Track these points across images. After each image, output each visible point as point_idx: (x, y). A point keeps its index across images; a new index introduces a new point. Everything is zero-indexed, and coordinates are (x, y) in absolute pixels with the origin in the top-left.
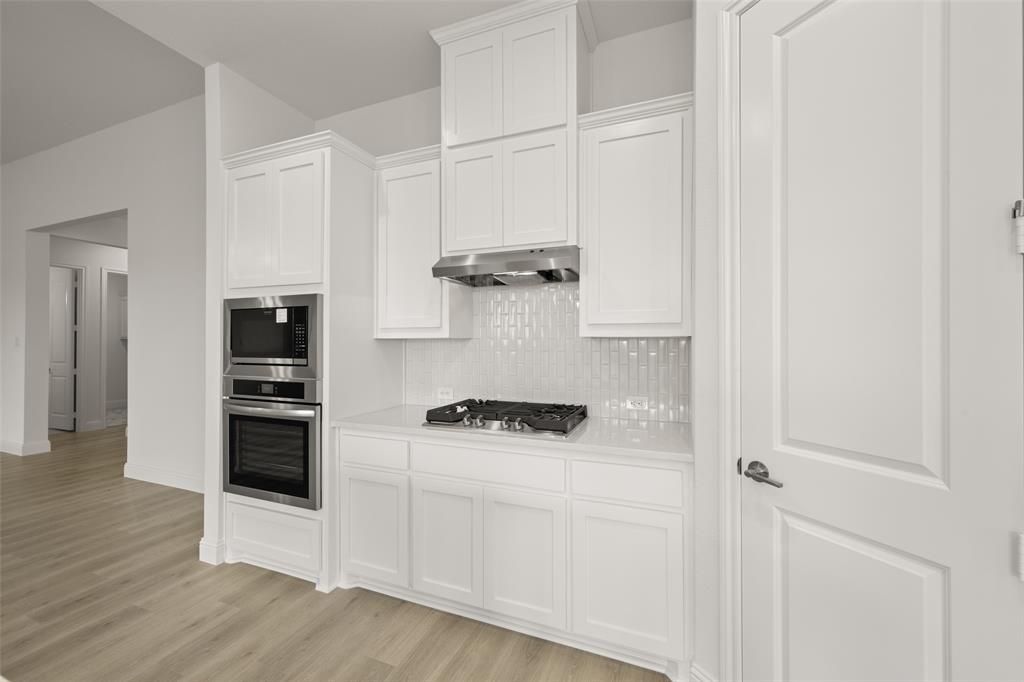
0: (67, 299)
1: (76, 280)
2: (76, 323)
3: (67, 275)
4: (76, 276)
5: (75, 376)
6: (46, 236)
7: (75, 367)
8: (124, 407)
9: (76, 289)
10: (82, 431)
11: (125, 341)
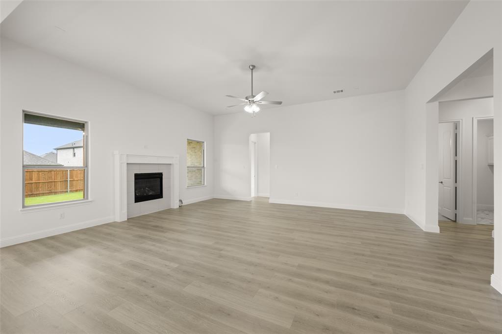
0: (451, 142)
1: (456, 129)
2: (456, 155)
3: (451, 127)
4: (456, 126)
5: (456, 187)
6: (436, 103)
7: (456, 182)
8: (491, 210)
9: (456, 134)
10: (460, 223)
11: (491, 166)
